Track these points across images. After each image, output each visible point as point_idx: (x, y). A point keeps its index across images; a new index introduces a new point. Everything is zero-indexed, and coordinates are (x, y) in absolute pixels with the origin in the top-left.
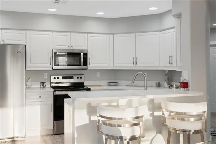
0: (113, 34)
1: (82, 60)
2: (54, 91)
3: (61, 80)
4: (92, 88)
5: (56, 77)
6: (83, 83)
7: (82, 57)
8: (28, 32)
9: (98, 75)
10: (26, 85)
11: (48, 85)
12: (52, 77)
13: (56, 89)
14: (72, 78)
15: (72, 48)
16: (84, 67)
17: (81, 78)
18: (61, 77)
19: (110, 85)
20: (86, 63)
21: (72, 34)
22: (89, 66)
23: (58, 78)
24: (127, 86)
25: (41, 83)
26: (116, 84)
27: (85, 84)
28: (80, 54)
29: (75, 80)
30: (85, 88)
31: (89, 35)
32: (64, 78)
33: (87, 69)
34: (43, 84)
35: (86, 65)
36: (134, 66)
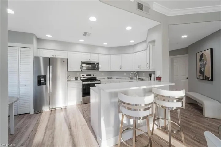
0: (110, 55)
1: (96, 67)
2: (83, 82)
3: (85, 76)
4: (101, 80)
5: (83, 75)
6: (96, 78)
7: (96, 65)
8: (69, 52)
9: (103, 74)
10: (68, 79)
11: (79, 79)
12: (81, 75)
13: (83, 80)
14: (91, 75)
15: (91, 61)
16: (97, 70)
17: (95, 75)
18: (85, 75)
19: (109, 79)
20: (98, 68)
21: (91, 54)
22: (99, 69)
23: (84, 75)
24: (117, 79)
25: (76, 78)
26: (111, 78)
27: (97, 78)
28: (95, 64)
29: (92, 76)
30: (97, 80)
31: (99, 55)
32: (87, 75)
33: (98, 71)
34: (76, 79)
35: (98, 69)
36: (120, 69)
